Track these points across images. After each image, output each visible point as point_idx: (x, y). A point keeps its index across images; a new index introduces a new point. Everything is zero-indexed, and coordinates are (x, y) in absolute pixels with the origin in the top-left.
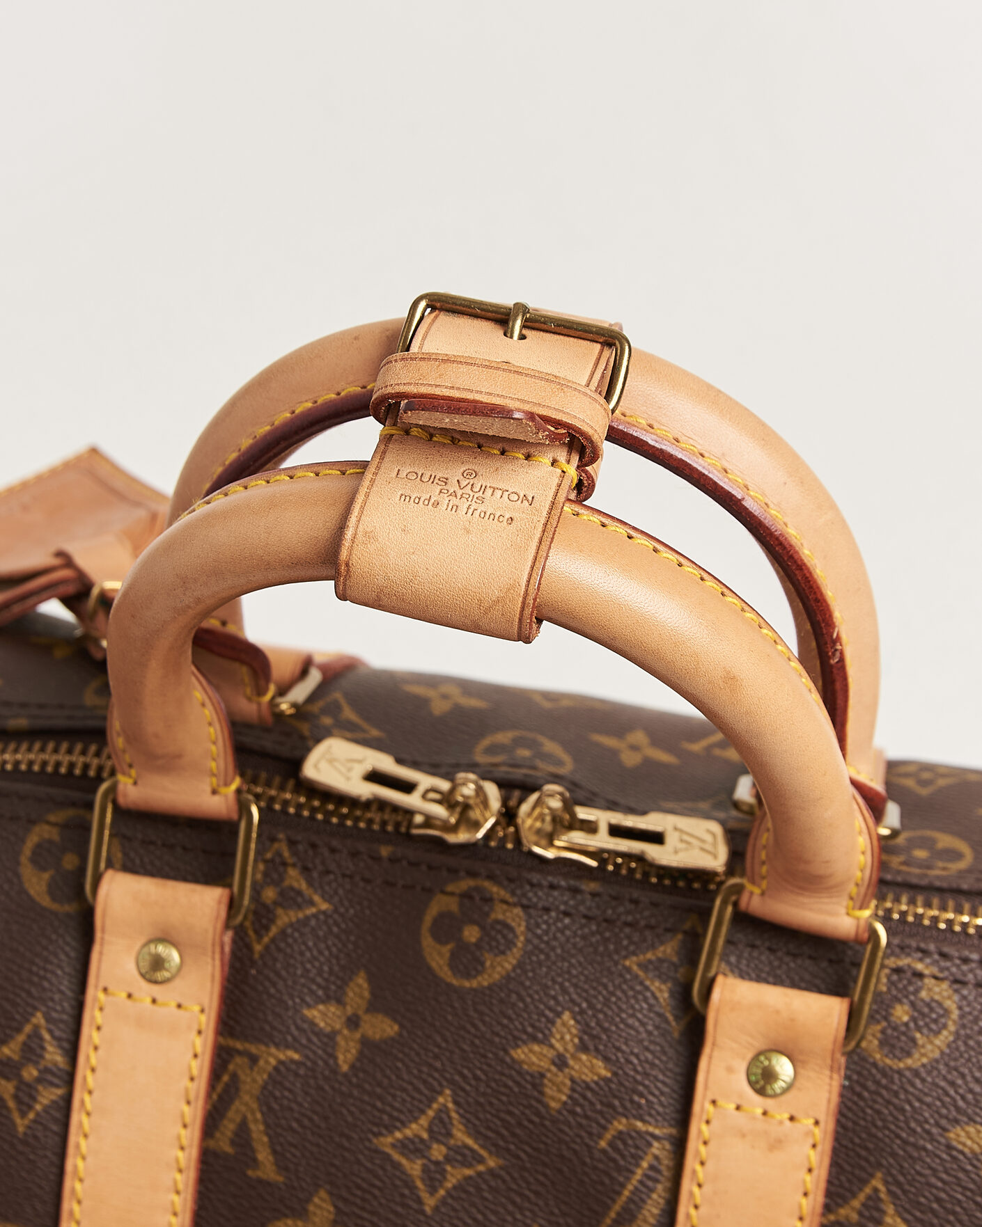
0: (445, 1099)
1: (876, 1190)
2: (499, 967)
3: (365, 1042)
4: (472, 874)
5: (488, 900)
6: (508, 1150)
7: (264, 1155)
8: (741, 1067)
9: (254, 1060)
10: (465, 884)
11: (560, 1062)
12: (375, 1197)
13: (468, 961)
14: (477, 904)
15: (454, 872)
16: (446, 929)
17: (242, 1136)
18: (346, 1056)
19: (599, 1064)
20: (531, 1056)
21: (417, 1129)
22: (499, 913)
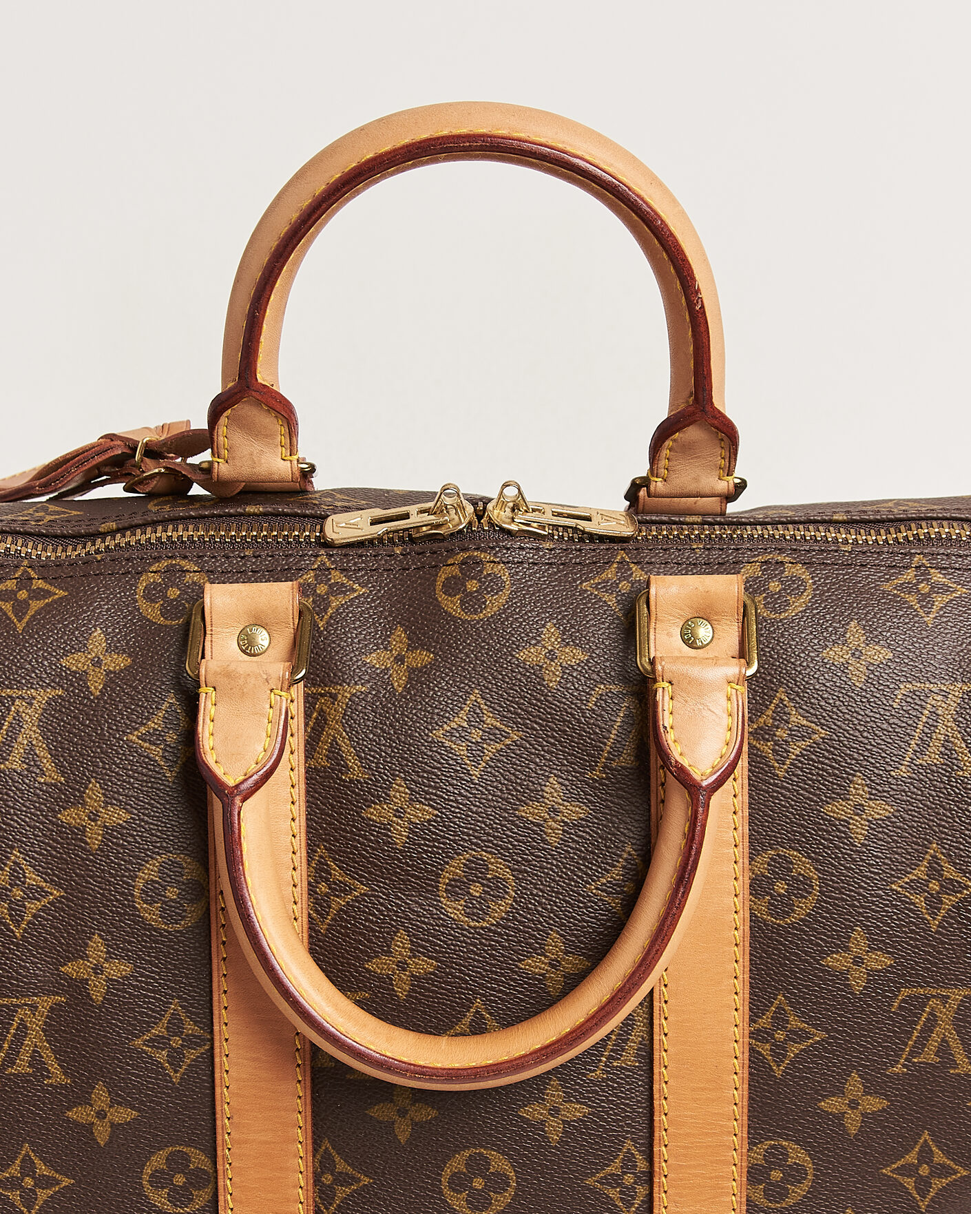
0: (475, 696)
1: (782, 700)
2: (495, 604)
3: (412, 670)
4: (464, 550)
5: (479, 563)
6: (525, 725)
7: (352, 761)
8: (677, 632)
9: (334, 697)
10: (461, 556)
11: (551, 656)
12: (437, 776)
13: (473, 602)
14: (471, 567)
15: (451, 552)
16: (453, 586)
17: (334, 753)
18: (399, 681)
19: (578, 651)
20: (530, 655)
21: (461, 720)
22: (489, 568)
